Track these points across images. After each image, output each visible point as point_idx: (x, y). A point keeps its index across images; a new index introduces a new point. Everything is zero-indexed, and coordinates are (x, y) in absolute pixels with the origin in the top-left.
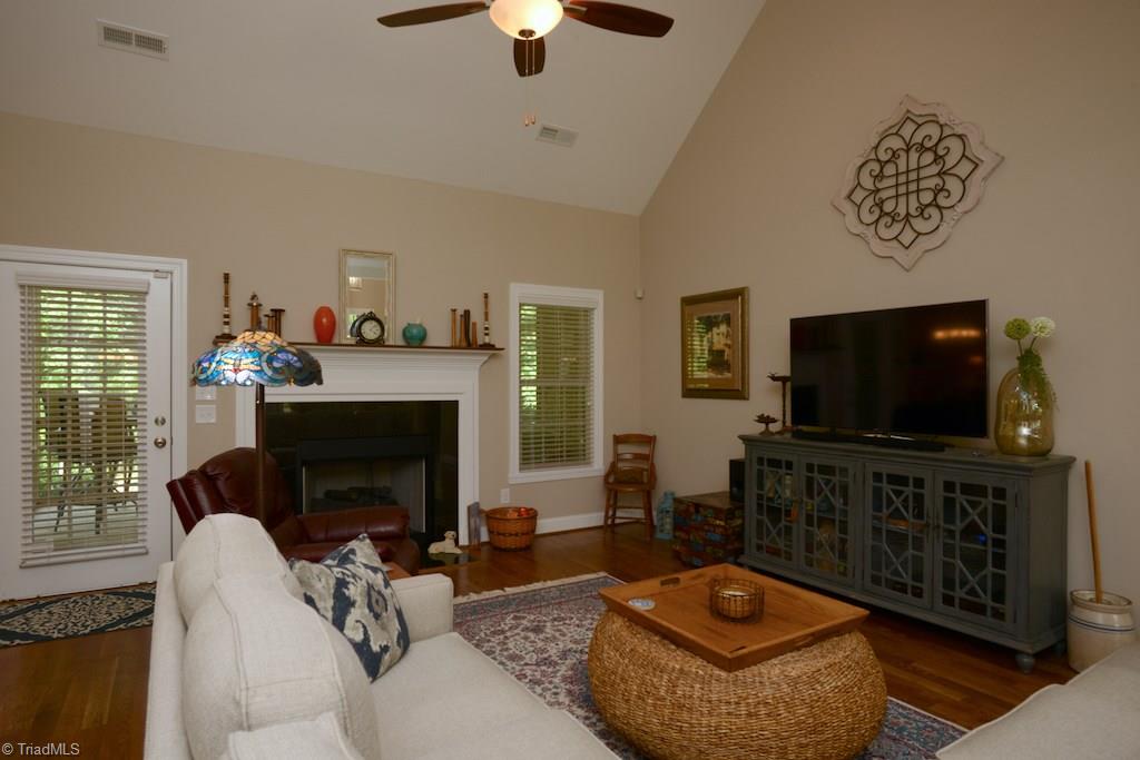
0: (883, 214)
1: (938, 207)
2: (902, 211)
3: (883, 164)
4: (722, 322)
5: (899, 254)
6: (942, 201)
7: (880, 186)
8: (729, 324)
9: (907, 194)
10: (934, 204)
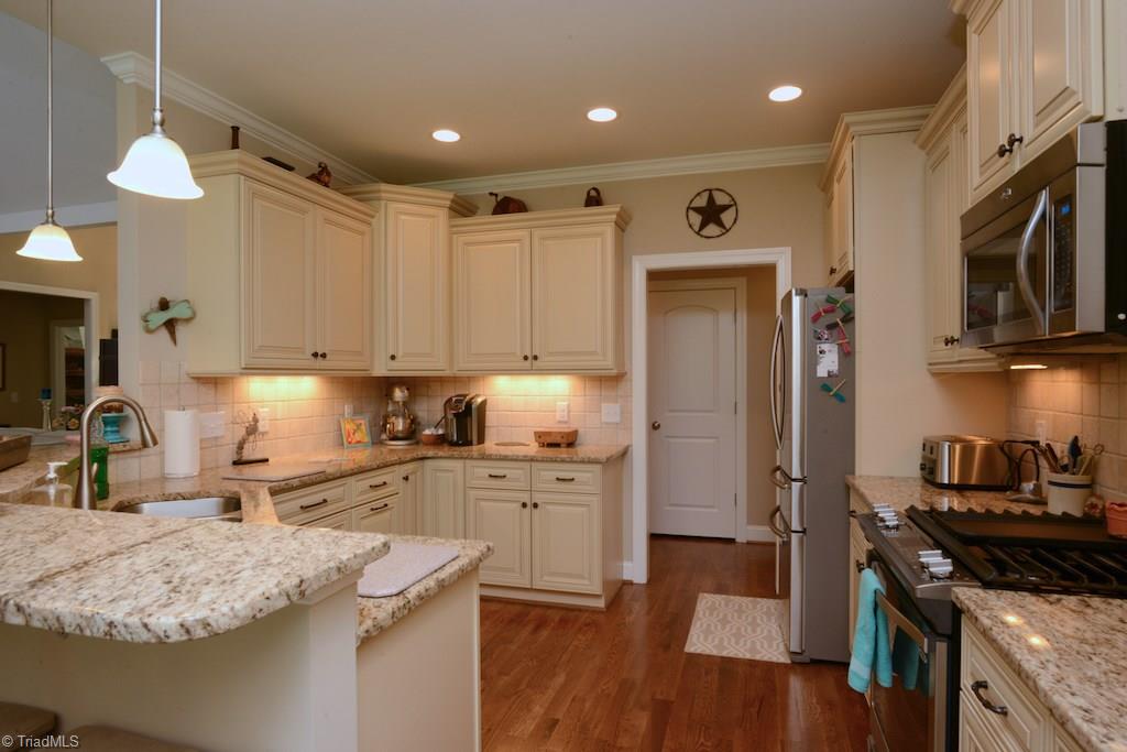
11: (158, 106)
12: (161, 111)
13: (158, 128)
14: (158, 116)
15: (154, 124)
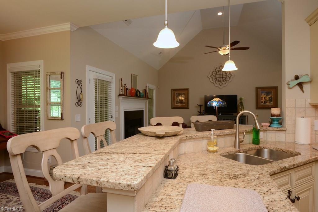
0: (217, 80)
1: (226, 80)
2: (220, 80)
3: (217, 72)
4: (183, 94)
5: (219, 87)
6: (226, 79)
7: (216, 75)
8: (184, 95)
9: (221, 78)
10: (225, 80)
11: (166, 20)
12: (167, 21)
13: (166, 26)
14: (166, 22)
15: (165, 25)
